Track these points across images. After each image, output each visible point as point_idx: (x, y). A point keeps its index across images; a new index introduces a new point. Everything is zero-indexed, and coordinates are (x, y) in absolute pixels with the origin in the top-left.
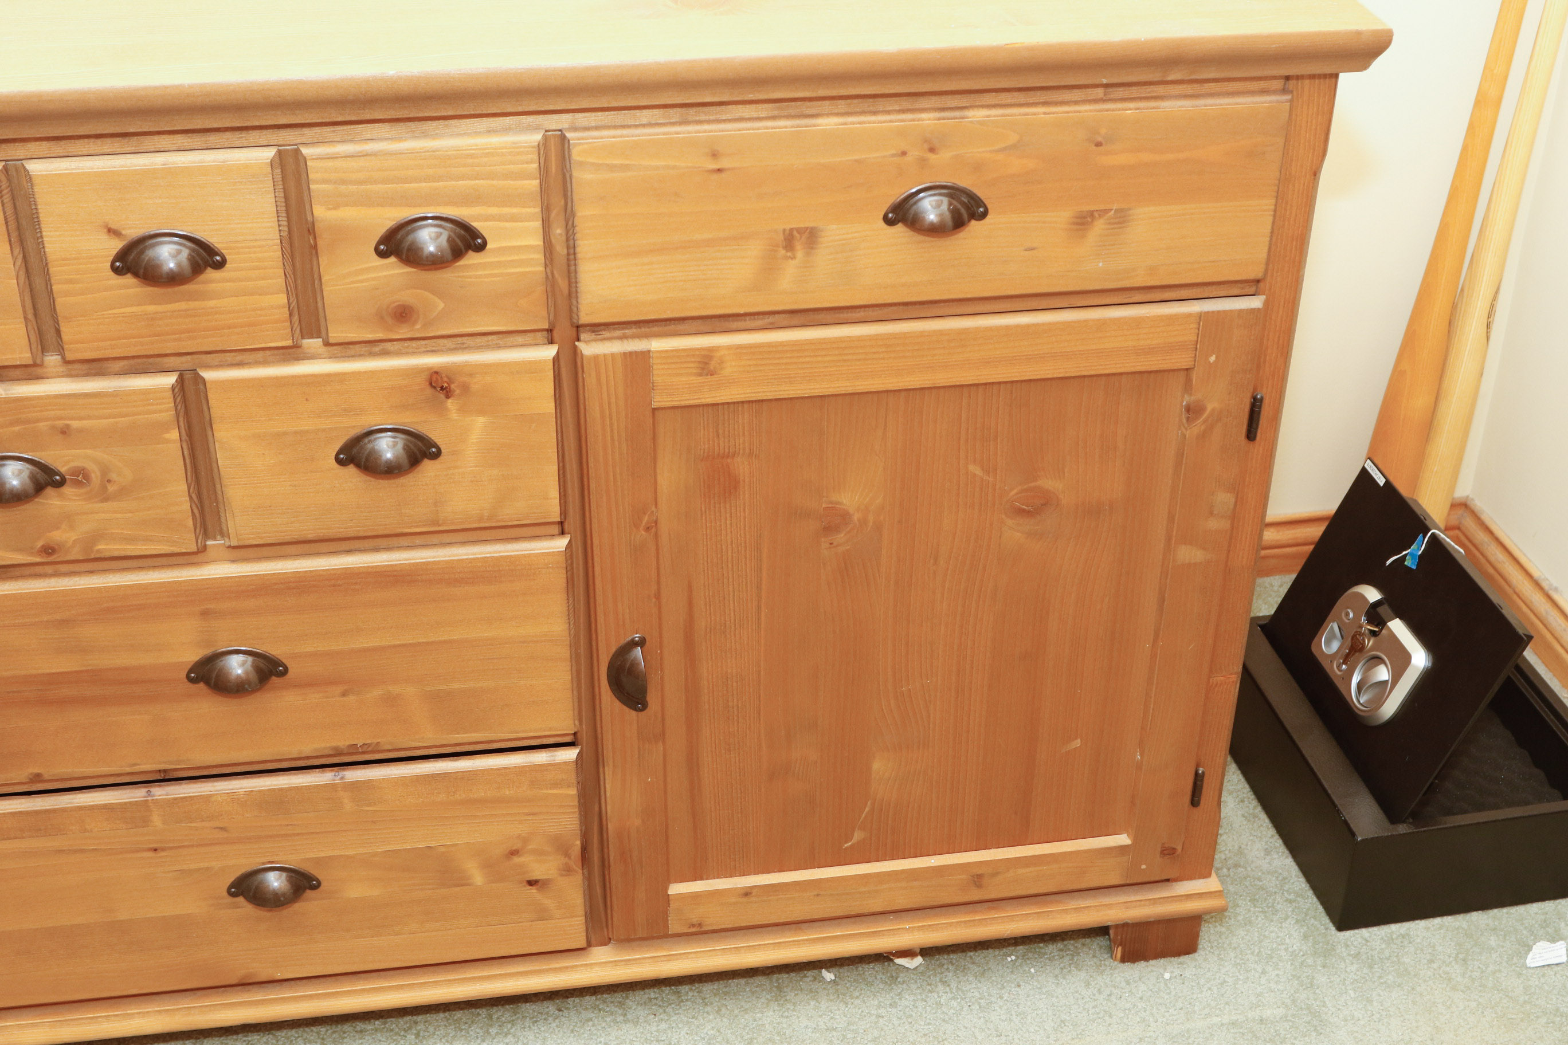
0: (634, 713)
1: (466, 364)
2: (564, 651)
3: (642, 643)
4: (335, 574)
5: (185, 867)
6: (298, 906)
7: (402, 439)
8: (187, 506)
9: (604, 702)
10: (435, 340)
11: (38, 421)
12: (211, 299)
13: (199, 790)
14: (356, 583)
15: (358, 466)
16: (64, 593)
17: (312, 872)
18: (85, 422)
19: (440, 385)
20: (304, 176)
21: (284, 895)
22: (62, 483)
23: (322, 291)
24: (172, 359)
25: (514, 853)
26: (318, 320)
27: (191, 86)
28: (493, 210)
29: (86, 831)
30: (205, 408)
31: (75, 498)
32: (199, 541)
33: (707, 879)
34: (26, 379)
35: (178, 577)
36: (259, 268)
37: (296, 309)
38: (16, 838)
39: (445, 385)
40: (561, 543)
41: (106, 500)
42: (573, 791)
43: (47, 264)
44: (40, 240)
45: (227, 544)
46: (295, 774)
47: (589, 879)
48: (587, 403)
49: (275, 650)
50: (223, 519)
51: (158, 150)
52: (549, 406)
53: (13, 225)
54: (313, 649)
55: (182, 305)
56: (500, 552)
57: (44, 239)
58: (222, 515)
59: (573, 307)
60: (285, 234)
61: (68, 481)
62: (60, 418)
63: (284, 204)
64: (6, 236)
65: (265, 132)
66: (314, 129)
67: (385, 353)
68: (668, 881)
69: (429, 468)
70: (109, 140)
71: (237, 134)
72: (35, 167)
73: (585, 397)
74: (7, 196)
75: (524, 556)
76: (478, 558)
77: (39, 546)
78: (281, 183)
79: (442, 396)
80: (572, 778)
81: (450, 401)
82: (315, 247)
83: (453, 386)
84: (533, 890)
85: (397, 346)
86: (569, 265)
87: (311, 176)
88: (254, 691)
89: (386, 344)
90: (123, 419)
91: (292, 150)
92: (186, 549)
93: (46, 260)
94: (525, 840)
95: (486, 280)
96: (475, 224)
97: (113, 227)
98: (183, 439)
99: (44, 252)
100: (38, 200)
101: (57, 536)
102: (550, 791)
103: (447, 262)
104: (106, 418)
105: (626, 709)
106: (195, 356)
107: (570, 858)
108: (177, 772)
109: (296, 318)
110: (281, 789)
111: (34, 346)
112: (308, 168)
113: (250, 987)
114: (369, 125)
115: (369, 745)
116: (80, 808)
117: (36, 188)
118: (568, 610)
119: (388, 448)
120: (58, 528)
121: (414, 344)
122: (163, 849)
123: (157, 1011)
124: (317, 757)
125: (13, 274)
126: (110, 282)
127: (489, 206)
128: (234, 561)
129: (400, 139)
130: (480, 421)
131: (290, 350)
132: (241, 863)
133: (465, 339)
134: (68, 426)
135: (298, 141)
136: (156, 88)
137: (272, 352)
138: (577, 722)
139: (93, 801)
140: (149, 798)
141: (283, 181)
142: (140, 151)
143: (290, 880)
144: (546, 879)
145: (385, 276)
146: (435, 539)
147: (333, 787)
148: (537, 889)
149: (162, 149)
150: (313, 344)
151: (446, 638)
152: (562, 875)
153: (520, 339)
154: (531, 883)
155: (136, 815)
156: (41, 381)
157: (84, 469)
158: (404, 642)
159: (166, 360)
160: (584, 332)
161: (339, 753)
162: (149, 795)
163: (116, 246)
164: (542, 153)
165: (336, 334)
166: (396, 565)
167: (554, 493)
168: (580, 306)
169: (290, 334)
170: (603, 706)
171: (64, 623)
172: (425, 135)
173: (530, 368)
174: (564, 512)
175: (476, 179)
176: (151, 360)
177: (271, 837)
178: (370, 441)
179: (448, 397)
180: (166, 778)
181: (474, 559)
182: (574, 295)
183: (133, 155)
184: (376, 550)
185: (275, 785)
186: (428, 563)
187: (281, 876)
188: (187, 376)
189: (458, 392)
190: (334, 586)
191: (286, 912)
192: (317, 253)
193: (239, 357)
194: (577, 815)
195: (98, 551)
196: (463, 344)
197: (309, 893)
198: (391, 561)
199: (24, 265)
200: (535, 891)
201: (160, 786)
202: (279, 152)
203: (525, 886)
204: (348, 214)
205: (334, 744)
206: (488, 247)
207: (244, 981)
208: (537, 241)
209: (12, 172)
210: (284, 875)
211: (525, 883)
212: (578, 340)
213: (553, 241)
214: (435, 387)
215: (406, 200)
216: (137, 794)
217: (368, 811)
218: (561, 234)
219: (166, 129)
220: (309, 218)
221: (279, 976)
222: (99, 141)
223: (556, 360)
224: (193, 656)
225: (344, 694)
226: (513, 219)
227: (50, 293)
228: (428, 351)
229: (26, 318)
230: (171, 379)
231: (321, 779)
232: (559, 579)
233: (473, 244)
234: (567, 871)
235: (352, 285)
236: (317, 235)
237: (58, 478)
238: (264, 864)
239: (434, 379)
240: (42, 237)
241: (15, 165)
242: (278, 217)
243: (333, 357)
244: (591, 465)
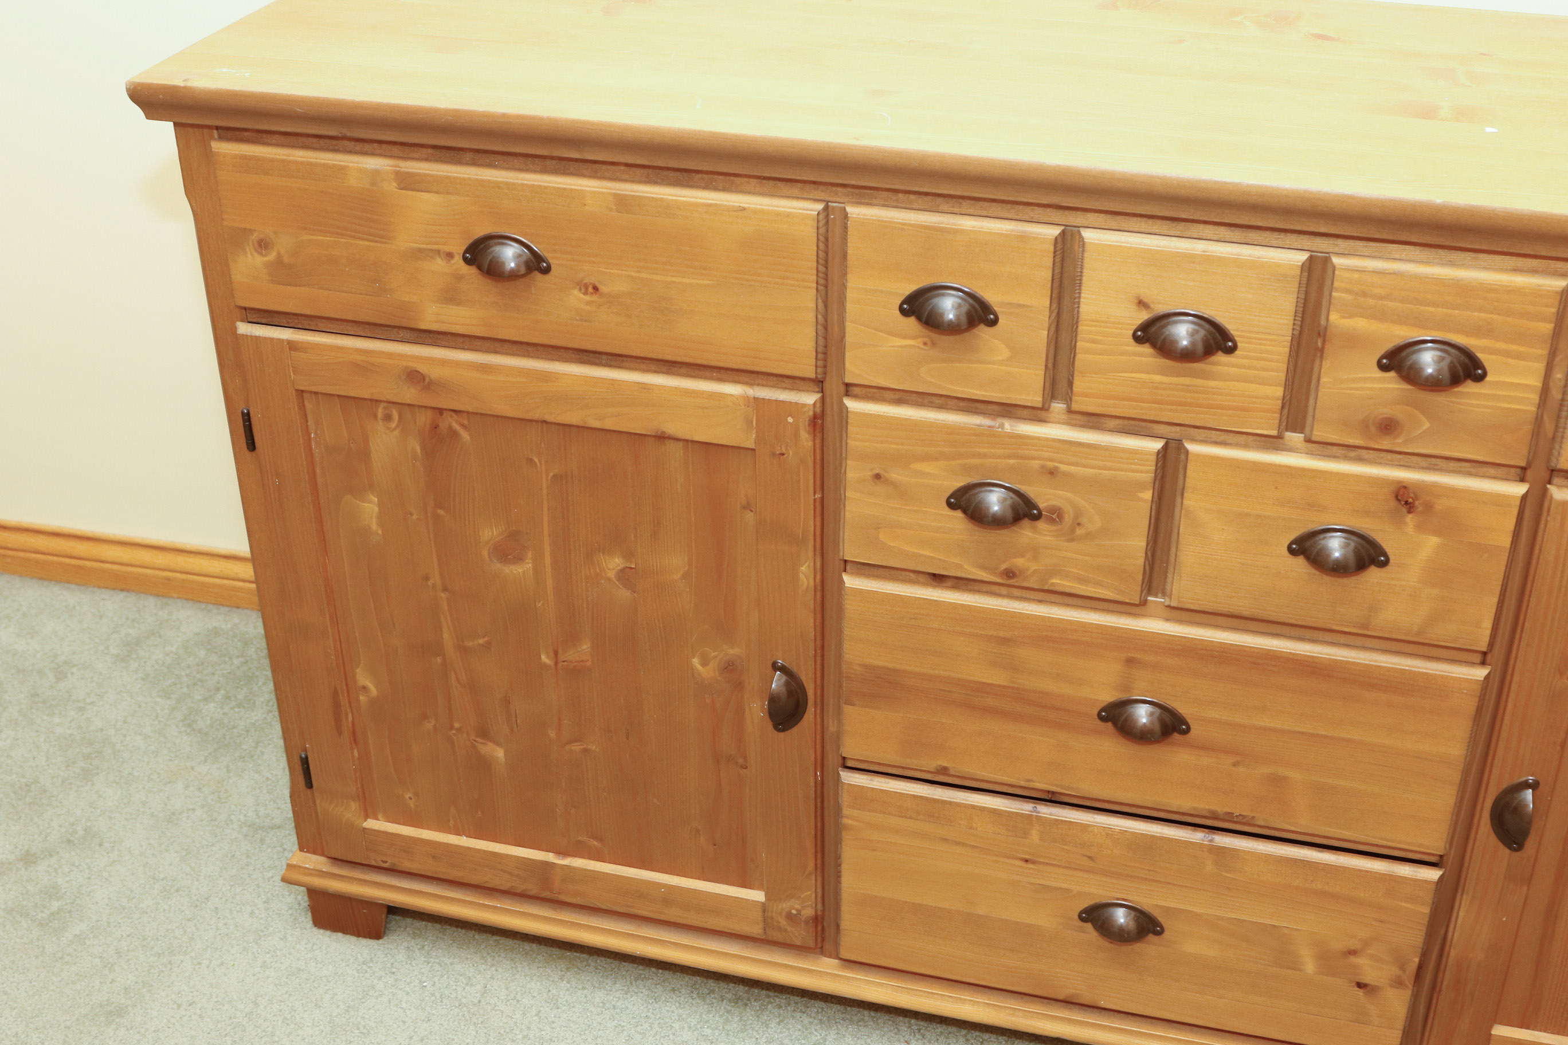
0: (1507, 851)
1: (1435, 485)
2: (1456, 776)
3: (1534, 786)
4: (1257, 653)
5: (1048, 883)
6: (1138, 947)
7: (1356, 542)
8: (1141, 561)
9: (1480, 832)
10: (1410, 457)
11: (1034, 458)
12: (1214, 379)
13: (1080, 817)
14: (1275, 666)
15: (1307, 558)
16: (1013, 615)
17: (1159, 919)
18: (1072, 468)
19: (1405, 499)
20: (1328, 283)
21: (1129, 933)
22: (1038, 517)
23: (1317, 391)
24: (1162, 427)
25: (1352, 952)
26: (1305, 417)
27: (1248, 186)
28: (1501, 345)
29: (971, 828)
30: (1181, 476)
31: (1045, 533)
32: (1143, 595)
33: (1533, 1030)
34: (1030, 420)
35: (1115, 623)
36: (1265, 359)
37: (1288, 403)
38: (911, 818)
39: (1410, 500)
40: (1480, 673)
41: (1072, 540)
42: (1426, 910)
43: (1077, 322)
44: (1076, 300)
45: (1167, 603)
46: (1169, 826)
47: (1415, 997)
48: (1544, 545)
49: (1183, 709)
50: (1169, 580)
51: (1201, 237)
52: (1506, 541)
53: (1056, 284)
54: (1217, 716)
55: (1187, 381)
56: (1419, 668)
57: (1082, 300)
58: (1170, 576)
59: (1554, 451)
60: (1296, 333)
61: (1043, 517)
62: (1051, 460)
63: (1302, 305)
64: (1050, 292)
65: (1302, 237)
66: (1348, 241)
67: (1360, 460)
68: (1495, 1020)
69: (1374, 574)
70: (1159, 222)
71: (1276, 235)
72: (1088, 235)
73: (1543, 539)
74: (1059, 256)
75: (1442, 677)
76: (1397, 669)
77: (1002, 569)
78: (1305, 285)
79: (1404, 510)
80: (1429, 899)
81: (1410, 516)
82: (1322, 350)
83: (1417, 503)
84: (1360, 993)
85: (1372, 454)
86: (1560, 410)
87: (1336, 284)
88: (1157, 742)
89: (1363, 451)
90: (1106, 472)
91: (1322, 257)
92: (1130, 599)
93: (1078, 318)
94: (1366, 944)
95: (1476, 409)
96: (1480, 356)
97: (1145, 300)
98: (1154, 500)
99: (1078, 311)
100: (1085, 264)
101: (1019, 562)
102: (1403, 904)
103: (1447, 386)
104: (1092, 468)
105: (1501, 846)
106: (1183, 428)
107: (1404, 972)
108: (1063, 797)
109: (1286, 411)
110: (1153, 837)
111: (1047, 392)
112: (1335, 276)
113: (1072, 1006)
114: (1400, 246)
115: (1244, 817)
116: (973, 807)
117: (1086, 255)
118: (1470, 738)
119: (1336, 547)
120: (1023, 556)
121: (1389, 456)
122: (1034, 862)
123: (987, 1004)
124: (1192, 815)
125: (1046, 325)
126: (1128, 348)
127: (1498, 341)
128: (1167, 620)
129: (1427, 263)
130: (1434, 540)
131: (1271, 440)
132: (1098, 890)
133: (1438, 461)
134: (1056, 468)
135: (1331, 250)
136: (1216, 182)
137: (1255, 438)
138: (1447, 846)
139: (985, 804)
140: (1034, 814)
141: (1307, 284)
142: (1185, 236)
143: (1137, 920)
144: (1375, 986)
145: (1380, 388)
146: (1359, 641)
147: (1201, 846)
148: (1363, 992)
149: (1204, 238)
150: (1294, 438)
151: (1345, 735)
152: (1391, 986)
153: (1492, 471)
154: (1360, 985)
155: (1018, 825)
156: (1043, 424)
157: (1060, 509)
158: (1305, 730)
159: (1156, 426)
160: (1557, 477)
161: (1215, 816)
162: (1035, 811)
163: (1144, 316)
164: (1563, 299)
165: (1318, 434)
166: (1316, 657)
167: (1487, 625)
168: (1562, 452)
169: (1277, 426)
170: (1479, 836)
171: (1005, 641)
172: (1452, 264)
173: (1498, 501)
174: (1491, 644)
175: (1492, 313)
176: (1144, 424)
177: (1131, 876)
178: (1324, 538)
179: (1409, 512)
180: (1053, 799)
181: (1392, 668)
182: (1558, 439)
183: (1177, 239)
184: (1301, 639)
185: (1148, 831)
186: (1348, 662)
187: (1130, 914)
188: (1173, 445)
189: (1420, 509)
190: (1254, 663)
191: (1126, 948)
192: (1322, 357)
193: (1224, 437)
194: (1423, 933)
195: (1053, 584)
196: (1437, 465)
197: (1151, 937)
198: (1321, 654)
199: (1056, 320)
200: (1362, 994)
201: (1046, 805)
202: (1311, 257)
203: (1353, 987)
204: (1360, 324)
205: (1213, 808)
206: (1488, 378)
207: (1068, 999)
208: (1537, 382)
209: (1068, 236)
210: (1133, 913)
211: (1354, 984)
212: (1550, 483)
213: (1551, 384)
214: (1399, 500)
215: (1420, 322)
216: (1026, 807)
217: (1225, 877)
218: (1560, 380)
219: (1215, 220)
220: (1323, 322)
221: (1102, 1004)
222: (1150, 221)
223: (1524, 498)
224: (1108, 696)
225: (1234, 765)
226: (1519, 357)
227: (1073, 349)
228: (1401, 466)
229: (1046, 366)
230: (1158, 445)
231: (1191, 836)
232: (1470, 705)
233: (1473, 373)
234: (1398, 983)
235: (1347, 391)
236: (1326, 339)
237: (1035, 512)
238: (1118, 899)
239: (1401, 493)
240: (1079, 297)
241: (1072, 231)
242: (1295, 316)
243: (1310, 453)
244: (1532, 604)
